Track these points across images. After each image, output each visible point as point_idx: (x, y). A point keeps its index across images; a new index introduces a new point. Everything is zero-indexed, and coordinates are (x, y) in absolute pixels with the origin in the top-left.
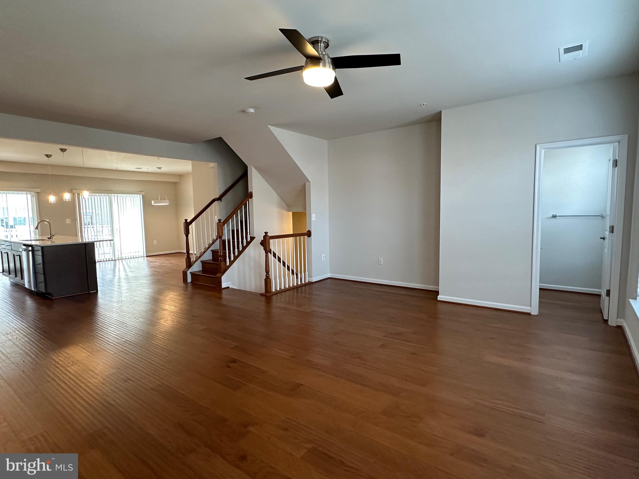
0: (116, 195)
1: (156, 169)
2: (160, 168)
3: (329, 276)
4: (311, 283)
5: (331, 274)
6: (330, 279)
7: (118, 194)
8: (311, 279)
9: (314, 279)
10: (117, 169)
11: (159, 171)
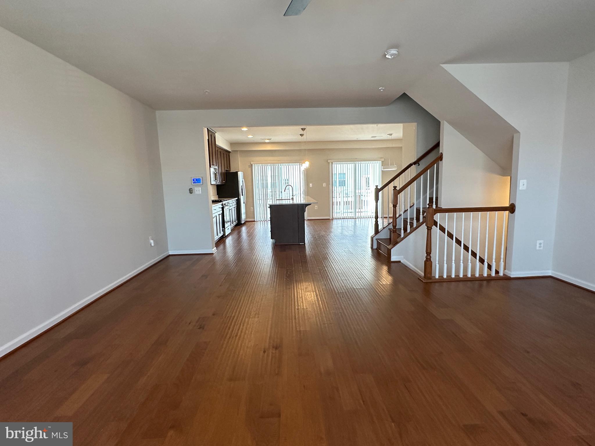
0: (360, 162)
1: (388, 136)
2: (391, 135)
3: (550, 273)
4: (507, 278)
5: (554, 272)
6: (551, 279)
7: (361, 162)
8: (509, 272)
9: (514, 274)
10: (358, 140)
11: (389, 137)
